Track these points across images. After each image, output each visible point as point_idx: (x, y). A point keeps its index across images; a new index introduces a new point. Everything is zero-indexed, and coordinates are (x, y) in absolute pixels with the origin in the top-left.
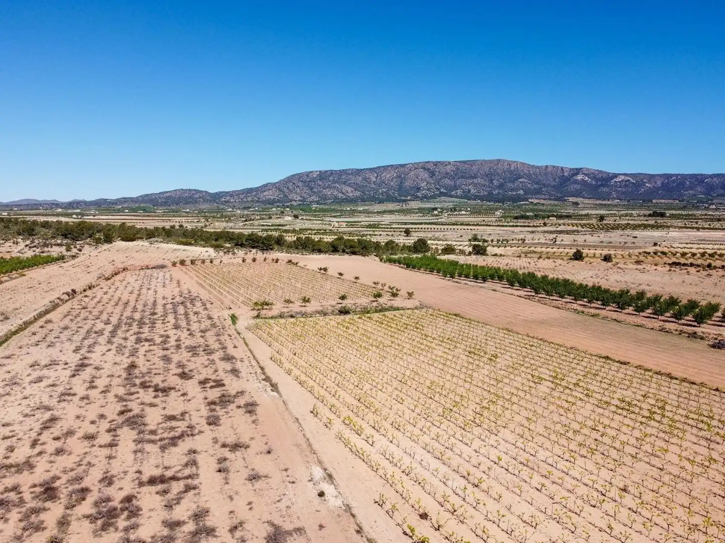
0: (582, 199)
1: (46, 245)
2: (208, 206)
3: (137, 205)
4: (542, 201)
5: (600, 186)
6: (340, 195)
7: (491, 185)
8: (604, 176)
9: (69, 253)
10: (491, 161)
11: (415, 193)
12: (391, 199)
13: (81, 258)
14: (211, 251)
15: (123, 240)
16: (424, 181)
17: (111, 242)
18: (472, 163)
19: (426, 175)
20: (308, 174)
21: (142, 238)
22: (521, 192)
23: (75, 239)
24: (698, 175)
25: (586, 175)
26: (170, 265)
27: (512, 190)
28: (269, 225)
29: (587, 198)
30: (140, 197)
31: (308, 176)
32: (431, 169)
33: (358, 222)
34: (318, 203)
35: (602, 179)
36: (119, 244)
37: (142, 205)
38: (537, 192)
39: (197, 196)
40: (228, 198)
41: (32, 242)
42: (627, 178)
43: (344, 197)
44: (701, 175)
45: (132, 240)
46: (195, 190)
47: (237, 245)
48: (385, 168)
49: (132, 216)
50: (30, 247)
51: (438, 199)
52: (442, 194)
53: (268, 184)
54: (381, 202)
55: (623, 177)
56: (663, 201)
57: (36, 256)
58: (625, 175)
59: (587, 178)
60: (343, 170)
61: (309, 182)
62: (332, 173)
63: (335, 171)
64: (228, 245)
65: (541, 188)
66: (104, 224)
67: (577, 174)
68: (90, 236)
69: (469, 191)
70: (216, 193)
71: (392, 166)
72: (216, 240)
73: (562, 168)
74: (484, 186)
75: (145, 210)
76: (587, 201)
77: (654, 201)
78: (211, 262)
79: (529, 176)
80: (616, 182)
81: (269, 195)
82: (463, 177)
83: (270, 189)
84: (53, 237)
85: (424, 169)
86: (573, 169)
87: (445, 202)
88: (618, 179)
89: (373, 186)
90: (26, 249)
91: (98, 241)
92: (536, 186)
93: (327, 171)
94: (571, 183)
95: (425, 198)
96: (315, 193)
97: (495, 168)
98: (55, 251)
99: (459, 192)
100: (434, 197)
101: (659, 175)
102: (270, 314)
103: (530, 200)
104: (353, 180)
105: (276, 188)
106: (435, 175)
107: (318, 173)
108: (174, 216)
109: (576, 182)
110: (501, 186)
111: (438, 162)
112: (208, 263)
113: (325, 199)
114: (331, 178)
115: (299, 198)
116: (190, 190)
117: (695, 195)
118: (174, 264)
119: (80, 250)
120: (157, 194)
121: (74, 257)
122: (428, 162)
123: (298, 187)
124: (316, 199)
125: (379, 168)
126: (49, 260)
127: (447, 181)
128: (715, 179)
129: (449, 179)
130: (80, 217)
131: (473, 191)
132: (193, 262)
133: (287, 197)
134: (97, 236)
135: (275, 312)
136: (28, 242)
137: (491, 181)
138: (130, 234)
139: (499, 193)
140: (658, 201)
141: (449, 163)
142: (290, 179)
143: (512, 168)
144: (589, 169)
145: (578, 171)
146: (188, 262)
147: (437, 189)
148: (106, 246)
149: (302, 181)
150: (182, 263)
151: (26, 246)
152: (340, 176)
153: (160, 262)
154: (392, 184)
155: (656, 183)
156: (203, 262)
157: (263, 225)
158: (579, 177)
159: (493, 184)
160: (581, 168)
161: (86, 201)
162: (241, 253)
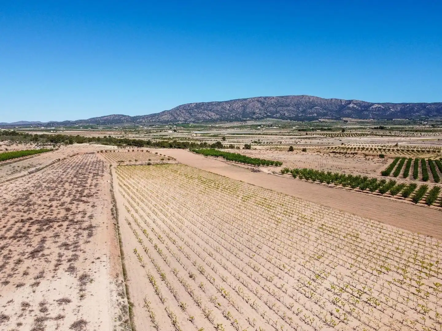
0: (351, 119)
1: (44, 145)
2: (129, 125)
3: (88, 124)
4: (327, 120)
5: (363, 110)
6: (208, 117)
7: (298, 111)
8: (366, 104)
9: (55, 148)
10: (298, 96)
11: (252, 116)
12: (237, 120)
13: (60, 150)
14: (116, 147)
15: (78, 143)
16: (258, 109)
17: (72, 144)
18: (287, 97)
19: (259, 105)
20: (189, 105)
21: (86, 142)
22: (315, 115)
23: (56, 142)
24: (422, 103)
25: (355, 104)
26: (96, 152)
27: (310, 114)
28: (158, 136)
29: (354, 118)
30: (89, 119)
31: (189, 106)
32: (262, 101)
33: (208, 133)
34: (194, 122)
35: (365, 106)
36: (76, 144)
37: (90, 124)
38: (324, 115)
39: (123, 118)
40: (141, 120)
41: (38, 144)
42: (380, 106)
43: (210, 118)
44: (425, 103)
45: (82, 143)
46: (122, 115)
47: (128, 145)
48: (235, 101)
49: (84, 131)
50: (38, 146)
51: (265, 119)
52: (268, 116)
53: (165, 111)
54: (231, 121)
55: (377, 105)
56: (399, 119)
57: (41, 149)
58: (379, 104)
59: (355, 106)
60: (210, 102)
61: (189, 109)
62: (203, 104)
63: (205, 103)
64: (125, 145)
65: (328, 112)
66: (69, 136)
67: (350, 103)
68: (63, 141)
69: (284, 114)
70: (135, 117)
71: (239, 99)
72: (120, 143)
73: (341, 100)
74: (293, 111)
75: (92, 128)
76: (353, 120)
77: (394, 120)
78: (114, 151)
79: (321, 105)
80: (372, 108)
81: (165, 118)
82: (281, 106)
83: (166, 114)
84: (47, 142)
85: (258, 101)
86: (347, 101)
87: (269, 121)
88: (374, 107)
89: (227, 112)
90: (37, 147)
91: (67, 143)
92: (324, 111)
93: (200, 103)
94: (345, 110)
95: (258, 119)
96: (192, 116)
97: (300, 100)
98: (49, 147)
99: (278, 115)
100: (262, 118)
101: (399, 104)
102: (123, 165)
103: (319, 120)
104: (215, 108)
105: (169, 113)
106: (264, 105)
107: (195, 104)
108: (108, 131)
109: (349, 108)
110: (304, 111)
111: (266, 97)
112: (112, 152)
113: (199, 120)
114: (202, 107)
115: (183, 119)
116: (119, 115)
117: (419, 116)
118: (98, 152)
119: (59, 147)
120: (99, 118)
121: (57, 150)
122: (261, 97)
123: (183, 113)
124: (192, 119)
125: (231, 101)
126: (47, 151)
127: (272, 109)
128: (432, 106)
129: (273, 107)
130: (55, 132)
131: (287, 114)
132: (106, 151)
133: (176, 119)
134: (66, 141)
135: (125, 164)
136: (36, 144)
137: (298, 108)
138: (81, 140)
139: (302, 116)
140: (396, 120)
141: (273, 98)
142: (178, 108)
143: (311, 100)
144: (357, 101)
145: (350, 102)
146: (104, 151)
147: (266, 113)
148: (70, 145)
149: (185, 109)
150: (102, 151)
151: (36, 145)
152: (208, 106)
153: (92, 152)
154: (239, 110)
155: (397, 109)
156: (111, 151)
157: (155, 136)
158: (351, 105)
159: (299, 110)
160: (353, 100)
161: (58, 122)
162: (128, 148)
